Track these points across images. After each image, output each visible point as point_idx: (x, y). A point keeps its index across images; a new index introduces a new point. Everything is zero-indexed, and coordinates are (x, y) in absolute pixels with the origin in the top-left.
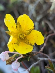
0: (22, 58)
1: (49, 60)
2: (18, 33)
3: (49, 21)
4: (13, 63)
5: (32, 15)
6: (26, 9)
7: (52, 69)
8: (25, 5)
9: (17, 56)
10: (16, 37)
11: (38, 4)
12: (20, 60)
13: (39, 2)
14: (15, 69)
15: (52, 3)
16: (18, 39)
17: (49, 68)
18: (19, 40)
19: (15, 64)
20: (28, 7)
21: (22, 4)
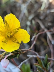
0: (11, 56)
1: (38, 57)
2: (6, 32)
3: (40, 20)
4: (3, 60)
5: (24, 14)
6: (18, 9)
7: (40, 66)
8: (18, 5)
9: (7, 54)
10: (3, 35)
11: (29, 4)
12: (10, 58)
13: (31, 2)
14: (4, 66)
15: (42, 2)
16: (5, 38)
17: (37, 65)
18: (7, 38)
19: (4, 61)
20: (20, 7)
21: (15, 4)
